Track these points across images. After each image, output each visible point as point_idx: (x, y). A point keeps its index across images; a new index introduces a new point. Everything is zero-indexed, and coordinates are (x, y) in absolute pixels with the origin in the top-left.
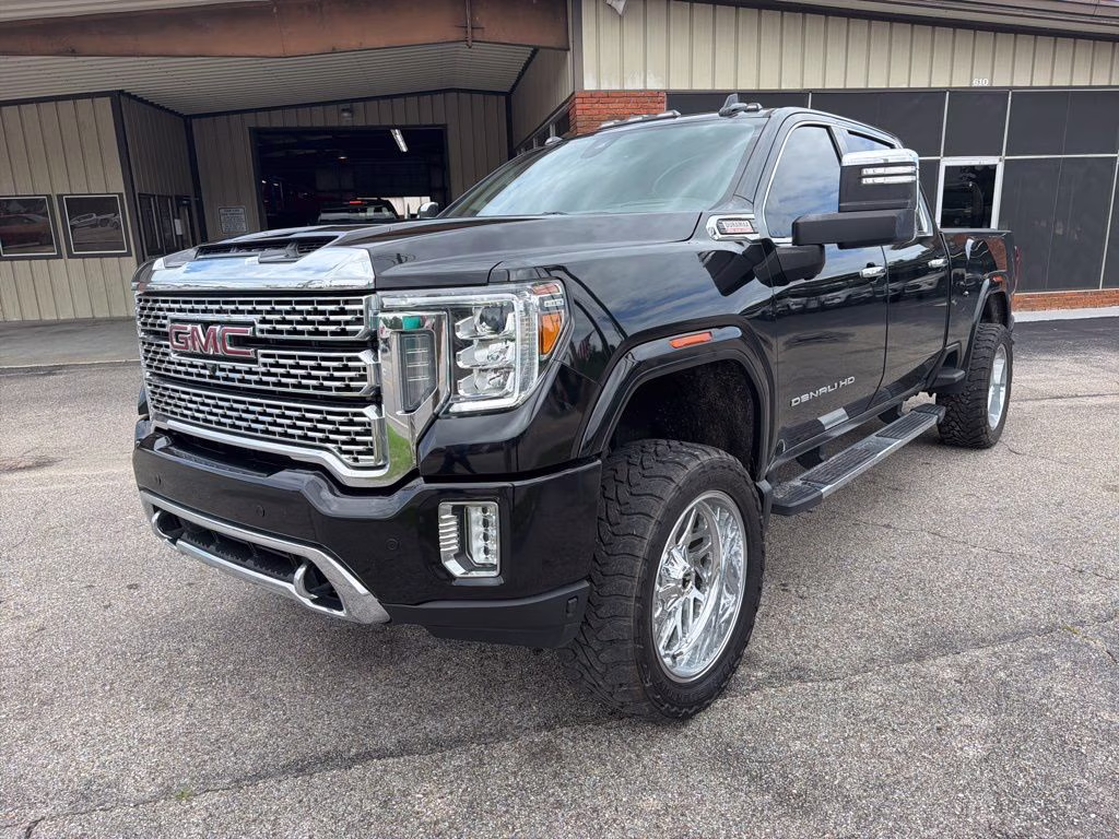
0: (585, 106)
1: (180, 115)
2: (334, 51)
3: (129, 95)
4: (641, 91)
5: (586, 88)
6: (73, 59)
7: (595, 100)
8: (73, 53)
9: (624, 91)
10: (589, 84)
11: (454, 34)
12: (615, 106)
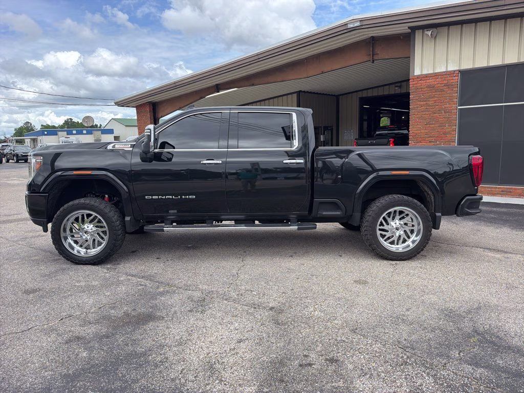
0: (414, 83)
1: (334, 95)
2: (323, 73)
3: (304, 92)
4: (444, 72)
5: (415, 74)
6: (253, 87)
7: (419, 79)
8: (253, 85)
9: (435, 73)
10: (417, 72)
11: (366, 59)
12: (429, 81)
